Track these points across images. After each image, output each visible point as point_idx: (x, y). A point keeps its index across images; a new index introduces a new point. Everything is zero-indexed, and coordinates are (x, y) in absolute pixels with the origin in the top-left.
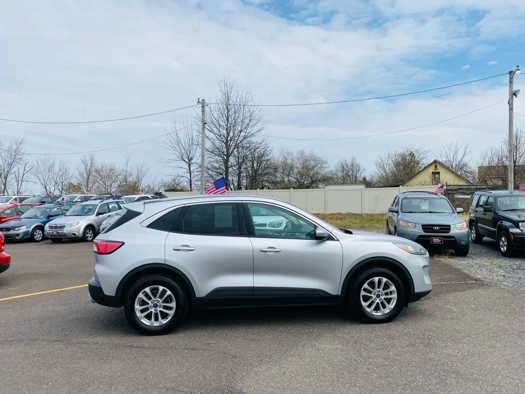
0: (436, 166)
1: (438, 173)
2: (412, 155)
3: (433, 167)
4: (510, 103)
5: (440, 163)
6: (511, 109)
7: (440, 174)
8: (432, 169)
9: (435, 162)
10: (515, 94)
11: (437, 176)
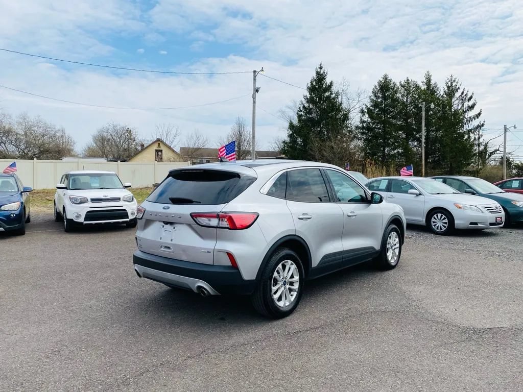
0: (159, 144)
1: (161, 151)
2: (129, 131)
3: (156, 145)
4: (254, 97)
5: (162, 142)
6: (254, 102)
7: (163, 152)
8: (155, 147)
9: (158, 140)
10: (257, 91)
11: (160, 153)
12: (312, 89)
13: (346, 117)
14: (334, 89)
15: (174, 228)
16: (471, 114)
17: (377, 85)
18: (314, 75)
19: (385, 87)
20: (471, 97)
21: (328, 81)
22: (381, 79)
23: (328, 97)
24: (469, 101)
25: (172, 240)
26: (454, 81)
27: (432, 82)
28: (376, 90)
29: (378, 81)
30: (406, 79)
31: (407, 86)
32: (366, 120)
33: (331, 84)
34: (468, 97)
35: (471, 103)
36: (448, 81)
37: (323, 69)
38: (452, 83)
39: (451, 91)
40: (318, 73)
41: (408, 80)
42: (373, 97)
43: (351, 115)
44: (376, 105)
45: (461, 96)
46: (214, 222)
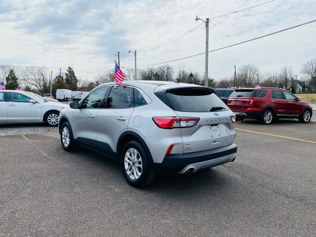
15: (218, 127)
25: (212, 137)
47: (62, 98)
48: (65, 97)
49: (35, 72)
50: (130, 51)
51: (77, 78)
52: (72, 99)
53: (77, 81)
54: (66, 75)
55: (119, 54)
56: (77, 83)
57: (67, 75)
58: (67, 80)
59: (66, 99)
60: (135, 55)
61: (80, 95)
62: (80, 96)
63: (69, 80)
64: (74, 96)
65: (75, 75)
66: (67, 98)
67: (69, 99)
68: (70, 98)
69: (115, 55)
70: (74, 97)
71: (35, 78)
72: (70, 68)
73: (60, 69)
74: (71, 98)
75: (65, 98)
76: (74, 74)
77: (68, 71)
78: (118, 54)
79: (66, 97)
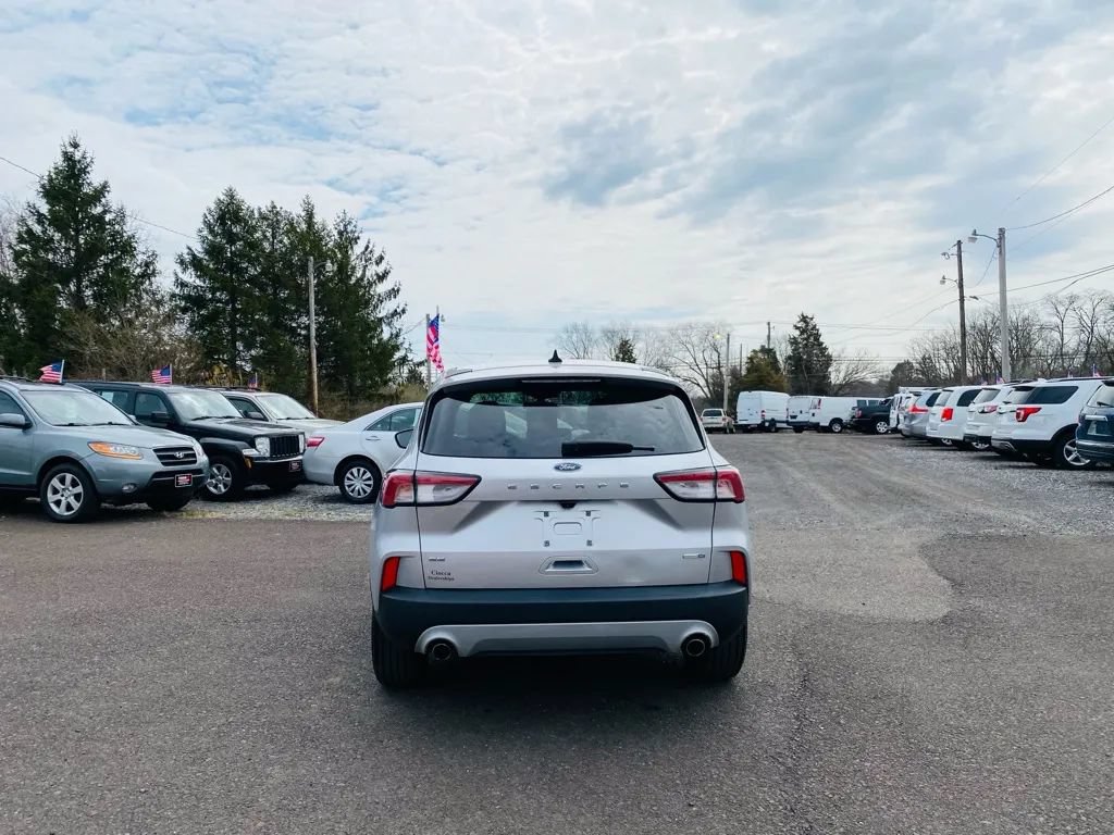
12: (51, 192)
13: (148, 272)
14: (113, 199)
16: (381, 288)
17: (213, 206)
18: (60, 161)
19: (229, 215)
20: (381, 258)
21: (94, 178)
22: (222, 197)
23: (100, 218)
24: (377, 264)
25: (589, 543)
26: (350, 223)
27: (317, 219)
28: (210, 217)
29: (214, 199)
30: (269, 205)
31: (272, 218)
32: (191, 281)
33: (104, 188)
34: (375, 256)
35: (381, 269)
36: (338, 220)
37: (81, 149)
38: (345, 226)
39: (347, 240)
40: (68, 157)
41: (274, 207)
42: (205, 233)
43: (159, 266)
44: (213, 251)
45: (363, 253)
46: (705, 490)
47: (756, 420)
48: (766, 418)
49: (695, 340)
50: (975, 233)
51: (830, 351)
52: (787, 422)
53: (828, 360)
54: (792, 343)
55: (960, 248)
56: (830, 370)
57: (794, 341)
58: (795, 360)
59: (767, 424)
60: (999, 246)
61: (813, 411)
62: (813, 415)
63: (800, 359)
64: (798, 414)
65: (821, 340)
66: (773, 422)
67: (778, 425)
68: (783, 422)
69: (944, 254)
70: (795, 417)
71: (692, 360)
72: (804, 319)
73: (769, 324)
74: (785, 419)
75: (763, 422)
76: (817, 337)
77: (797, 328)
78: (956, 248)
79: (768, 417)
